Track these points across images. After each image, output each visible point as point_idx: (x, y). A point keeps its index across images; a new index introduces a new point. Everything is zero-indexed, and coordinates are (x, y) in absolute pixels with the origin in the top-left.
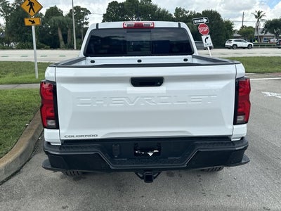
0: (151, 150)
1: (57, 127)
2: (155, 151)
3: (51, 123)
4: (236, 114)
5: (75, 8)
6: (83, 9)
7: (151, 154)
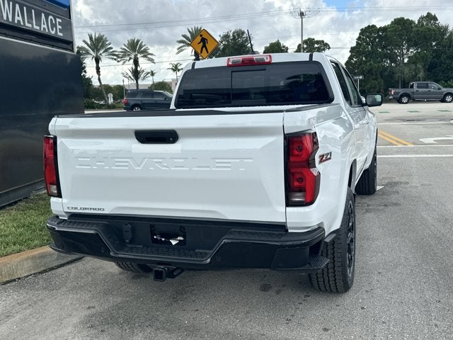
0: (174, 237)
1: (59, 195)
2: (179, 238)
3: (54, 189)
4: (289, 190)
5: (305, 42)
6: (318, 42)
7: (174, 242)
